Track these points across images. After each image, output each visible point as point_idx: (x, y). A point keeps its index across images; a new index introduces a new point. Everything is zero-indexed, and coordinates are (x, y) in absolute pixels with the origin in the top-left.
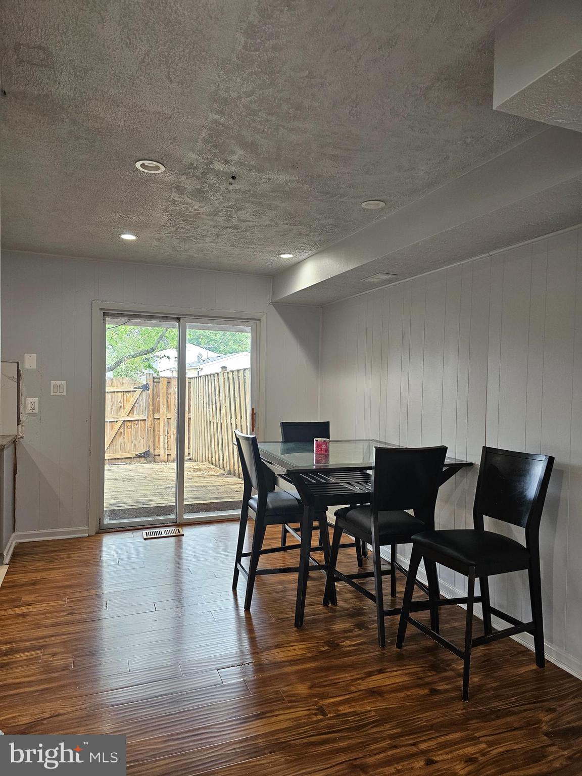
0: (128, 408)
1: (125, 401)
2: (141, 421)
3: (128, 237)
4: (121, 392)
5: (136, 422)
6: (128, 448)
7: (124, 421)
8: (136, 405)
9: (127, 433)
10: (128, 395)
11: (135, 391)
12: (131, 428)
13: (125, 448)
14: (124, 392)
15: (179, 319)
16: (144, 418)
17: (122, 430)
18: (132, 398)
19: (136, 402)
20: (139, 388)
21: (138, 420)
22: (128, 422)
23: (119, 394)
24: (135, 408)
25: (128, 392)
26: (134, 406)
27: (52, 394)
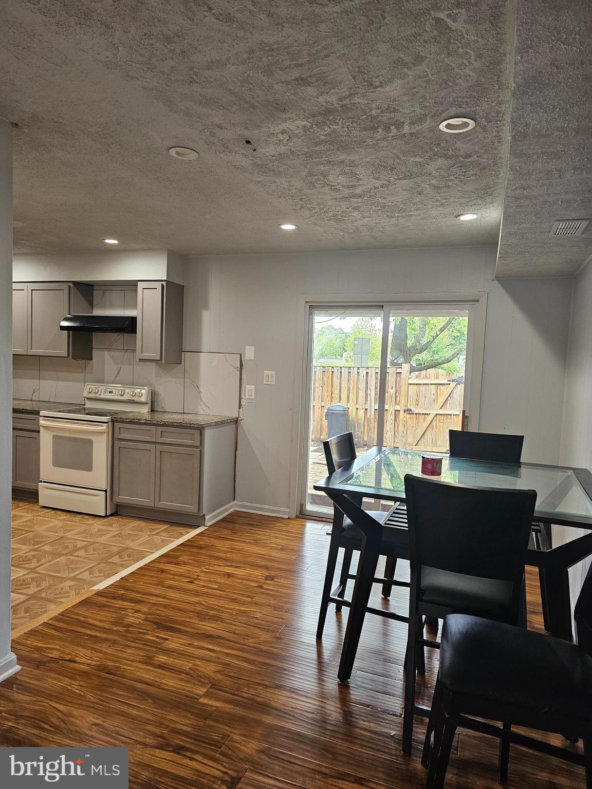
0: (441, 401)
1: (439, 394)
2: (454, 416)
3: (288, 227)
4: (435, 384)
5: (449, 417)
6: (439, 443)
7: (437, 414)
8: (450, 398)
9: (440, 426)
10: (442, 387)
11: (449, 384)
12: (443, 422)
13: (436, 442)
14: (437, 384)
15: (383, 306)
16: (458, 413)
17: (434, 423)
18: (446, 391)
19: (450, 394)
20: (453, 381)
21: (450, 415)
22: (440, 416)
23: (433, 386)
24: (448, 402)
25: (442, 384)
26: (447, 400)
27: (265, 383)
